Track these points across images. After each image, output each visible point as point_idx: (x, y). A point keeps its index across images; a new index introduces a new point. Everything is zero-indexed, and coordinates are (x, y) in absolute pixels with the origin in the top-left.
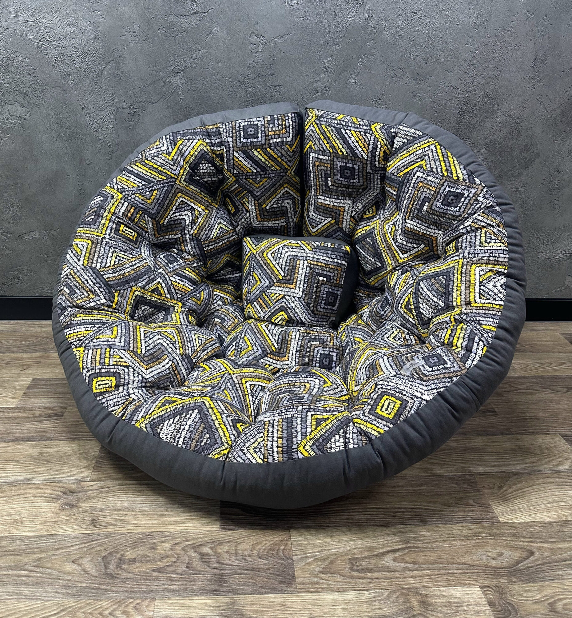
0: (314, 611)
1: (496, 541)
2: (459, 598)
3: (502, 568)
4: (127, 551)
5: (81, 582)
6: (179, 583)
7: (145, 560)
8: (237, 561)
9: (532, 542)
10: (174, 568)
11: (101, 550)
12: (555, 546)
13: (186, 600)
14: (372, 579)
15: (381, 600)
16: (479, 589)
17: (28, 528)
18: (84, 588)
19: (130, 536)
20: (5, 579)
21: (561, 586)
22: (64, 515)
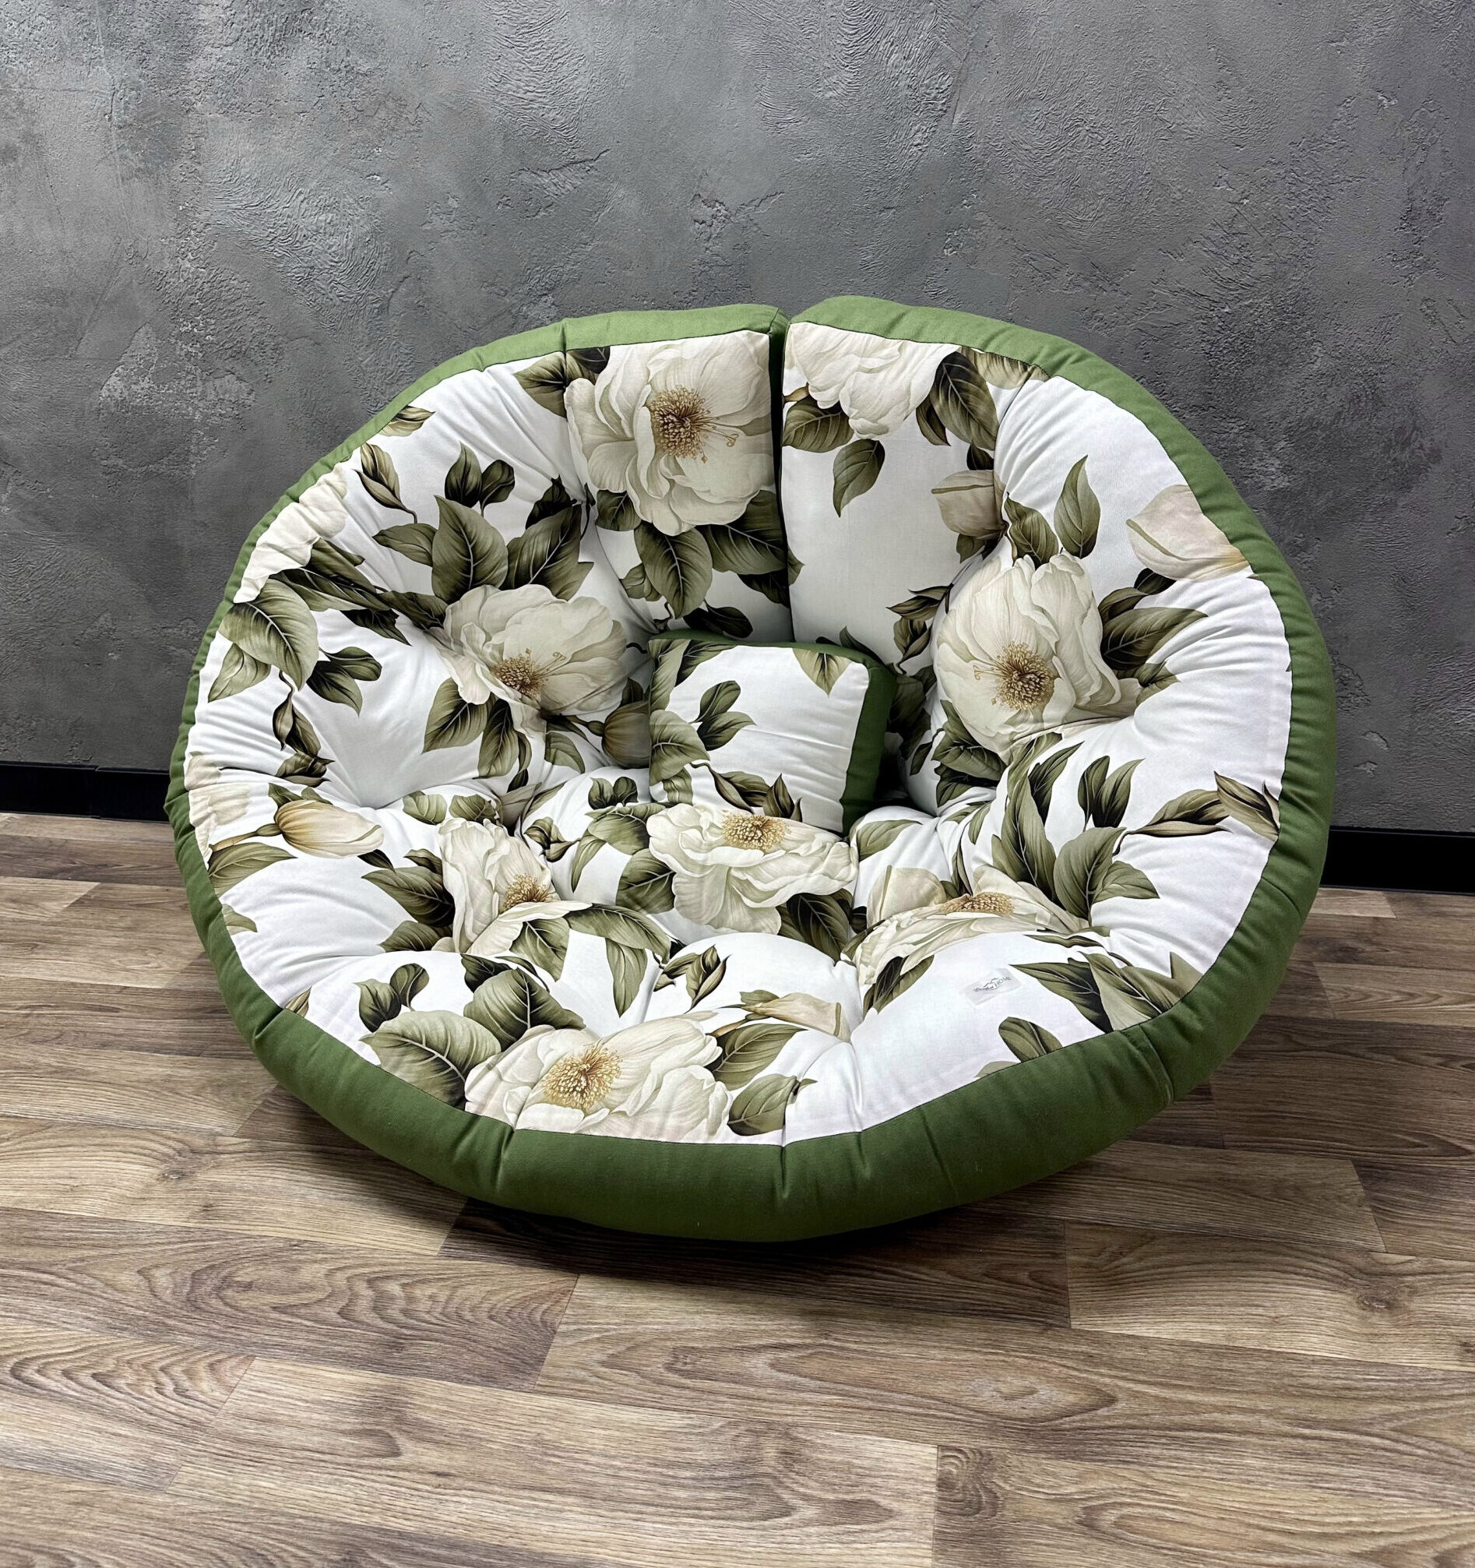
0: (547, 1430)
1: (1033, 1363)
2: (877, 1459)
3: (1015, 1419)
4: (244, 1268)
5: (136, 1308)
6: (312, 1337)
7: (270, 1288)
8: (441, 1317)
9: (1124, 1379)
10: (316, 1309)
11: (196, 1260)
13: (309, 1370)
14: (702, 1392)
15: (698, 1434)
16: (935, 1451)
17: (88, 1203)
18: (139, 1318)
19: (262, 1242)
20: (13, 1283)
21: (1140, 1480)
22: (160, 1190)
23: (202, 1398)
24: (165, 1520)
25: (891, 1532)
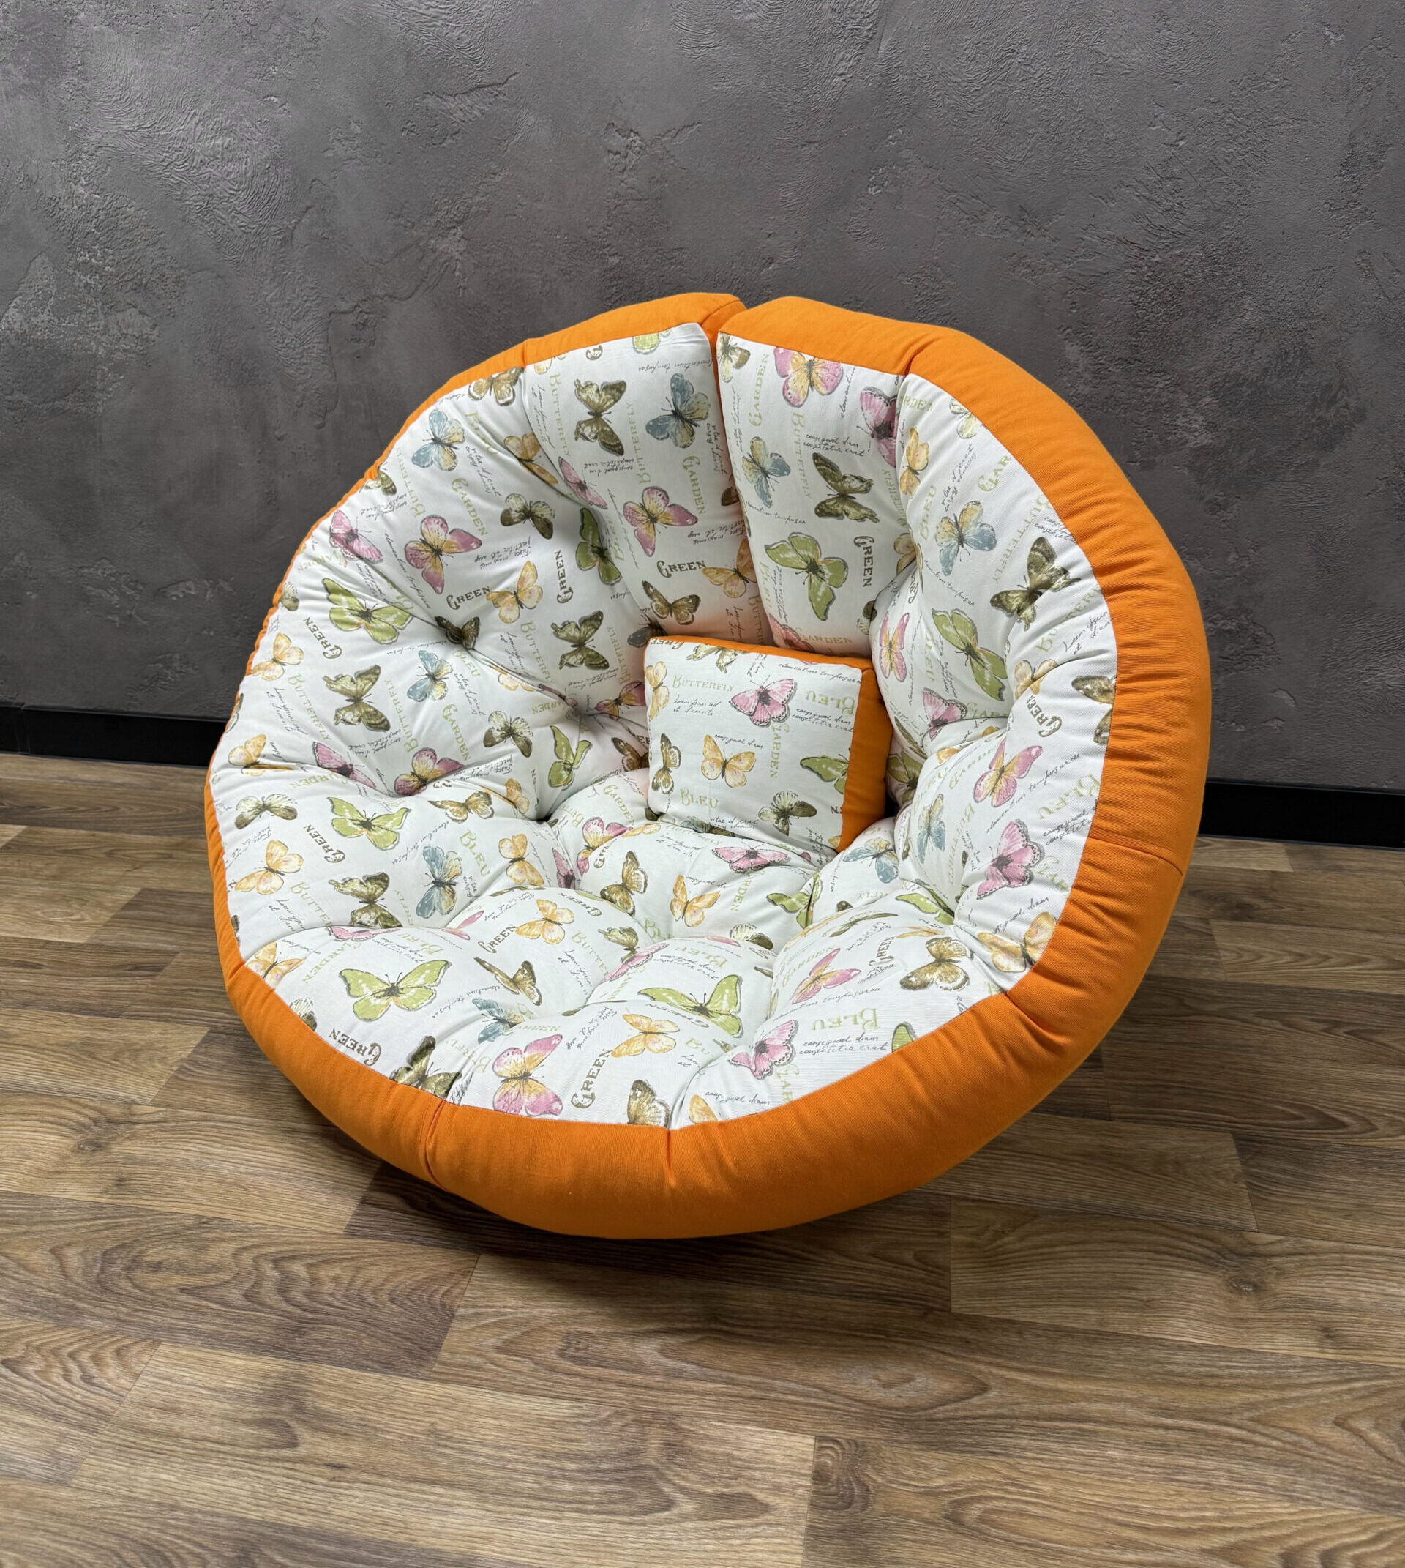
0: (441, 1419)
1: (913, 1349)
2: (757, 1451)
3: (891, 1409)
4: (155, 1247)
5: (50, 1290)
6: (218, 1321)
7: (179, 1269)
8: (343, 1300)
9: (998, 1366)
10: (223, 1291)
11: (108, 1238)
12: (1049, 1383)
13: (212, 1355)
14: (593, 1379)
15: (585, 1424)
16: (812, 1442)
18: (49, 1300)
19: (172, 1219)
21: (1006, 1472)
22: (75, 1163)
23: (108, 1385)
24: (67, 1516)
25: (765, 1527)
